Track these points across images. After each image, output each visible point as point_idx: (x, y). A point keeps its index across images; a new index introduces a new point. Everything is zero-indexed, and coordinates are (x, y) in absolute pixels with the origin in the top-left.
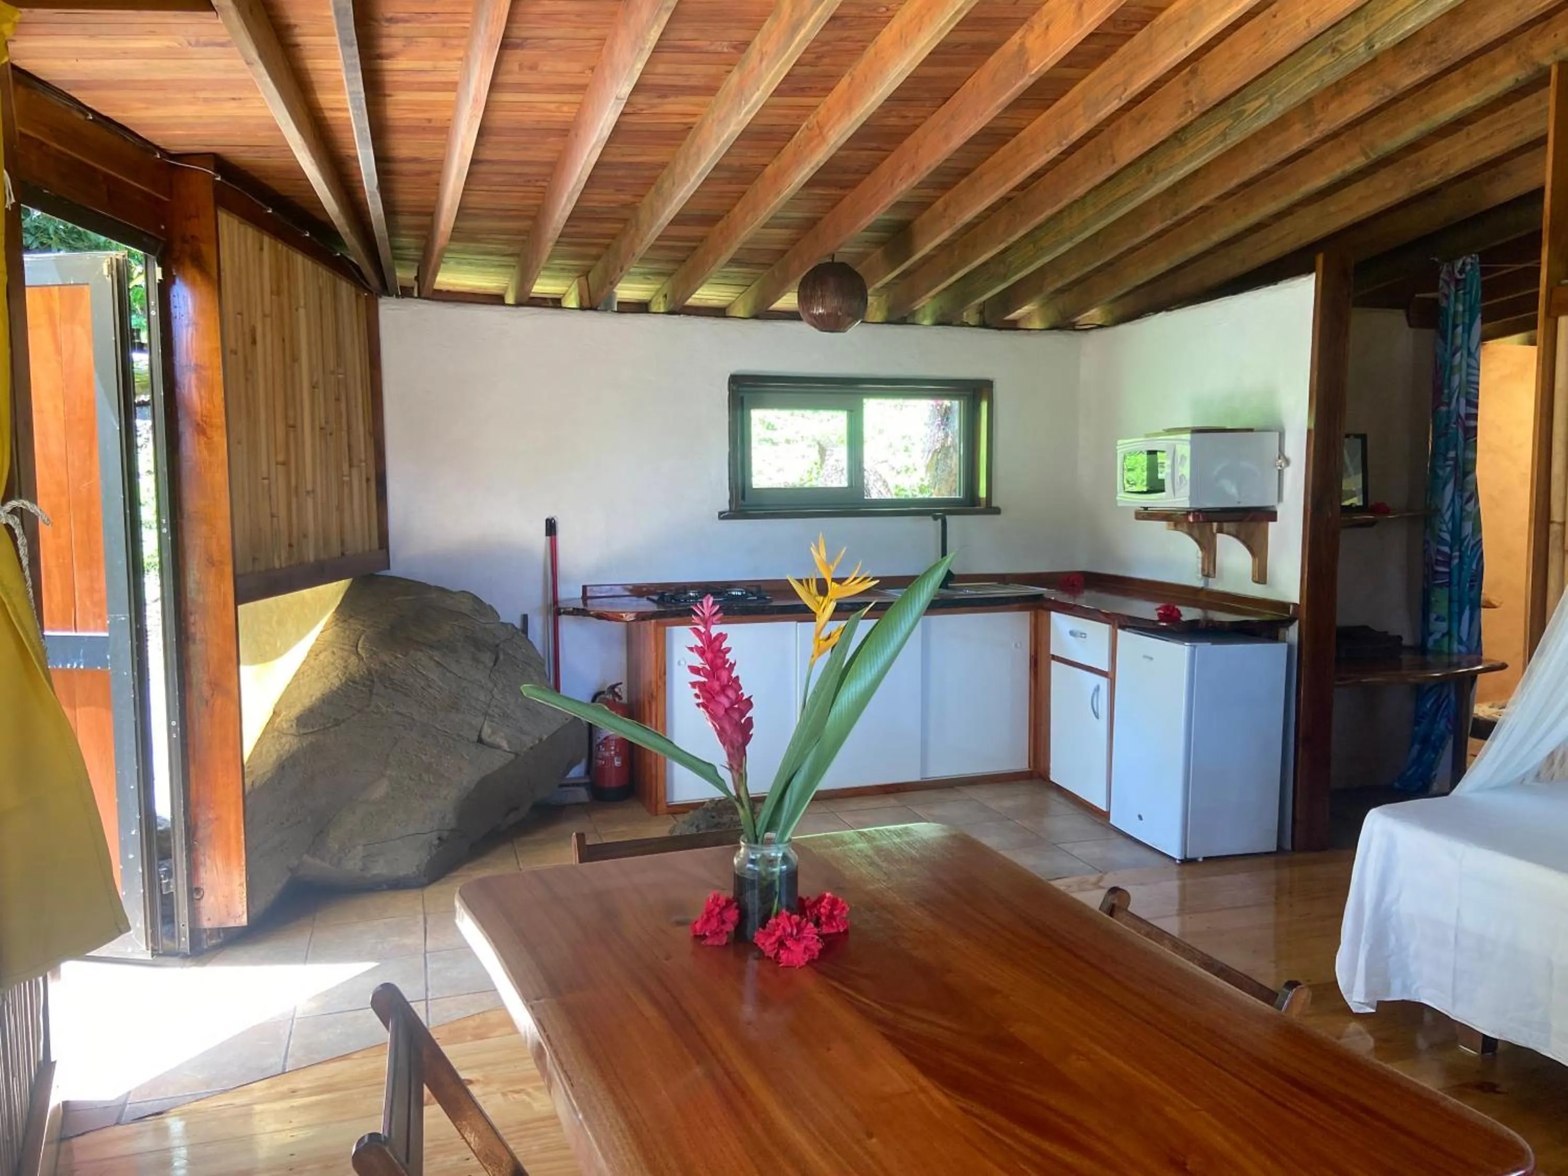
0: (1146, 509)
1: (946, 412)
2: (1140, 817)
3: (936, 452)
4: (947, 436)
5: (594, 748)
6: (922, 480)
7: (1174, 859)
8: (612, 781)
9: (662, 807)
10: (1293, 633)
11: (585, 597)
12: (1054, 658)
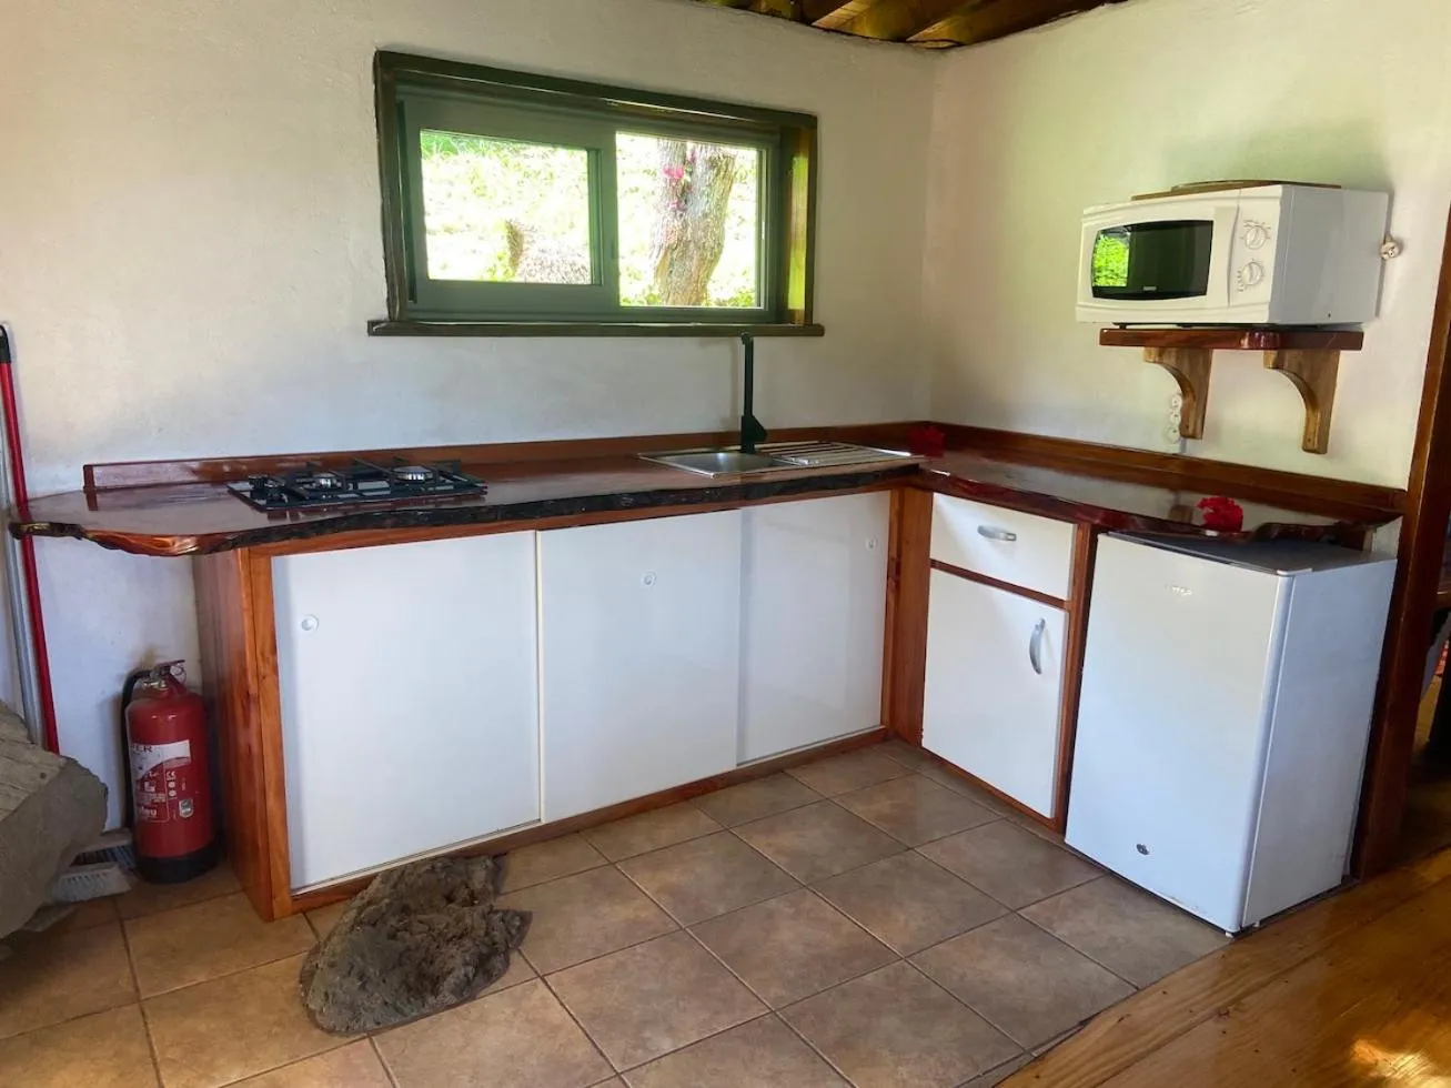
0: (1123, 325)
1: (683, 191)
2: (1142, 849)
3: (670, 249)
4: (685, 226)
5: (135, 787)
6: (651, 288)
7: (1224, 931)
8: (178, 845)
9: (282, 901)
10: (1387, 537)
11: (91, 491)
12: (935, 564)
